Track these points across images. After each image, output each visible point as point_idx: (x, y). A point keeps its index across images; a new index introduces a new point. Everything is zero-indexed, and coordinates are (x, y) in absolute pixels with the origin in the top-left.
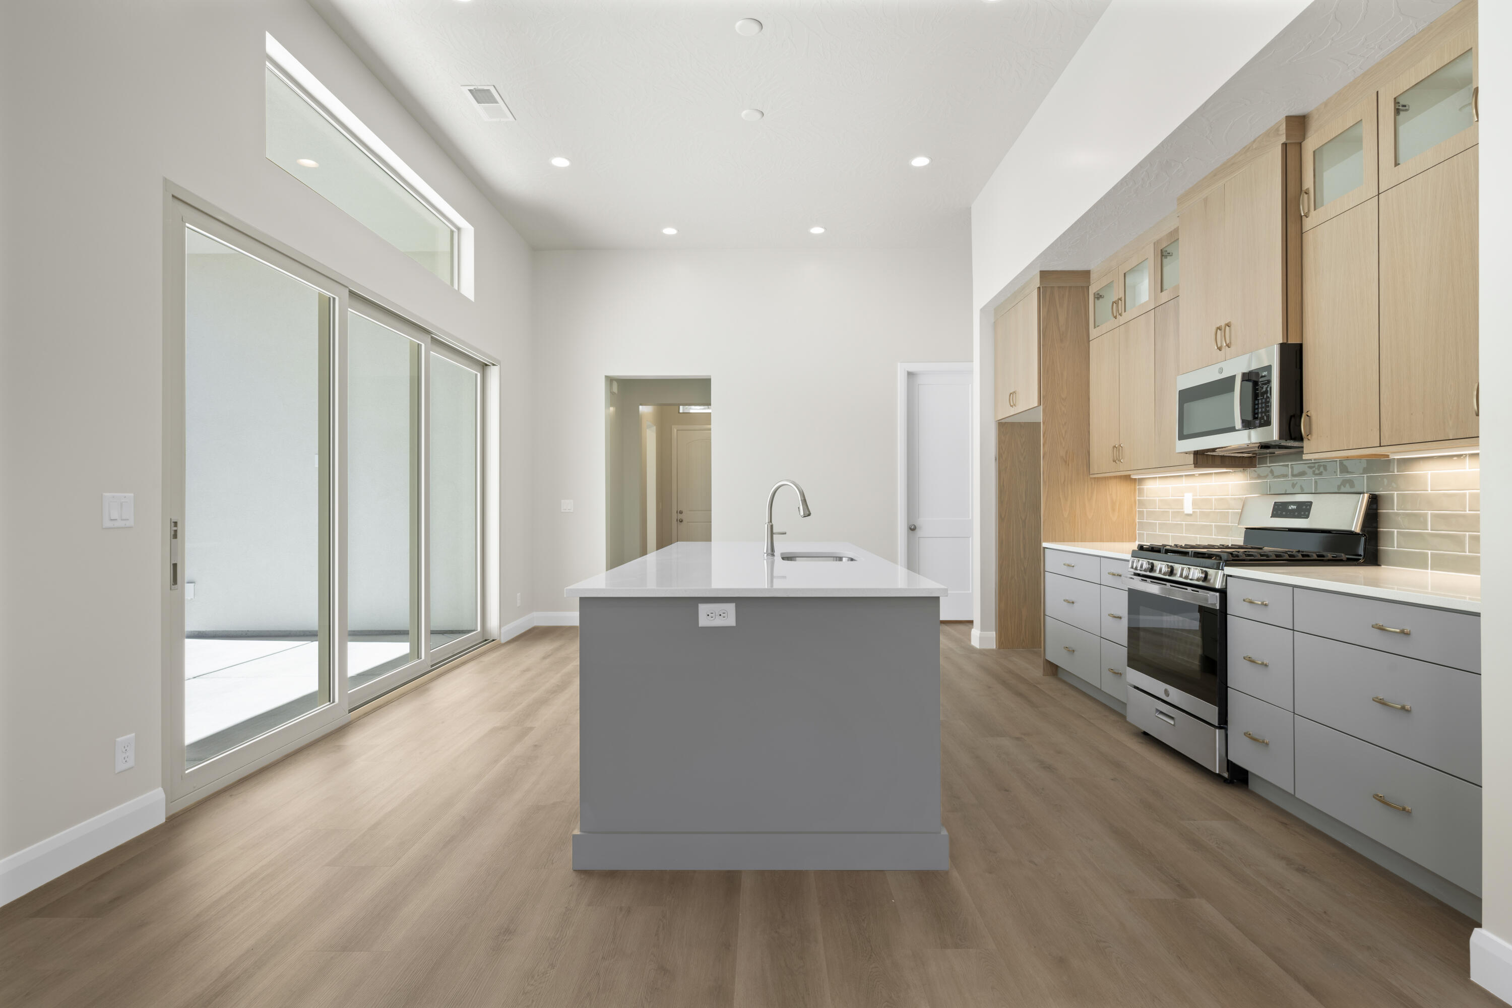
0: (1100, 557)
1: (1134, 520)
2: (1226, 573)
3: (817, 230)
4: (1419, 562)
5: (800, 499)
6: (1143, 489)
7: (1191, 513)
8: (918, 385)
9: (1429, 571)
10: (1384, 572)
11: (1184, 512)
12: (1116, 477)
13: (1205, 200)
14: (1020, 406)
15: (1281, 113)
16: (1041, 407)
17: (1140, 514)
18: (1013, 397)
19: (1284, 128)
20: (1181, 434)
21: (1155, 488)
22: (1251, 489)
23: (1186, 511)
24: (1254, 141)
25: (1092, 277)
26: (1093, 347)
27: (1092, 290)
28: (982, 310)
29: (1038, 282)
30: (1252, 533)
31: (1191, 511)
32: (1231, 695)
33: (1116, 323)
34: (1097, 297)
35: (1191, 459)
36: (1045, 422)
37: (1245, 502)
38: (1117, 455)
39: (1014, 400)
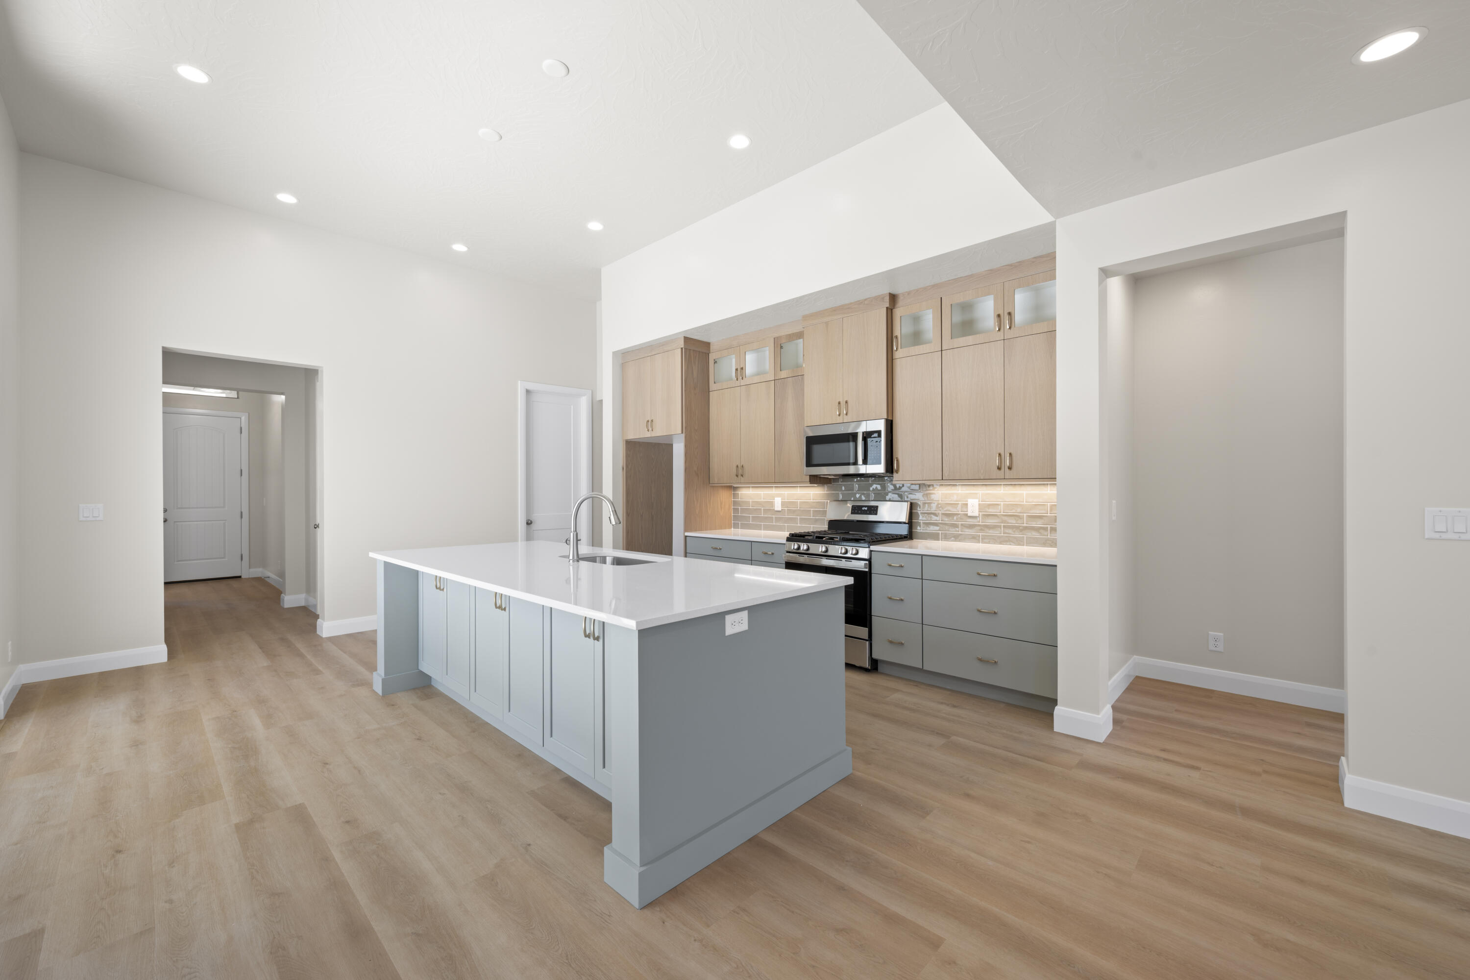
0: (751, 542)
1: (731, 514)
2: (871, 549)
3: (459, 248)
4: (935, 537)
5: (611, 510)
6: (738, 494)
7: (780, 510)
8: (533, 401)
9: (940, 541)
10: (915, 542)
11: (774, 509)
12: (722, 486)
13: (827, 323)
14: (659, 432)
15: (885, 290)
16: (683, 435)
17: (736, 510)
18: (650, 424)
19: (887, 299)
20: (809, 464)
21: (749, 494)
22: (828, 496)
23: (776, 509)
24: (866, 300)
25: (713, 348)
26: (713, 396)
27: (712, 357)
28: (614, 353)
29: (681, 344)
30: (833, 524)
31: (780, 509)
32: (875, 620)
33: (738, 384)
34: (715, 362)
35: (808, 478)
36: (686, 446)
37: (823, 505)
38: (740, 472)
39: (652, 427)
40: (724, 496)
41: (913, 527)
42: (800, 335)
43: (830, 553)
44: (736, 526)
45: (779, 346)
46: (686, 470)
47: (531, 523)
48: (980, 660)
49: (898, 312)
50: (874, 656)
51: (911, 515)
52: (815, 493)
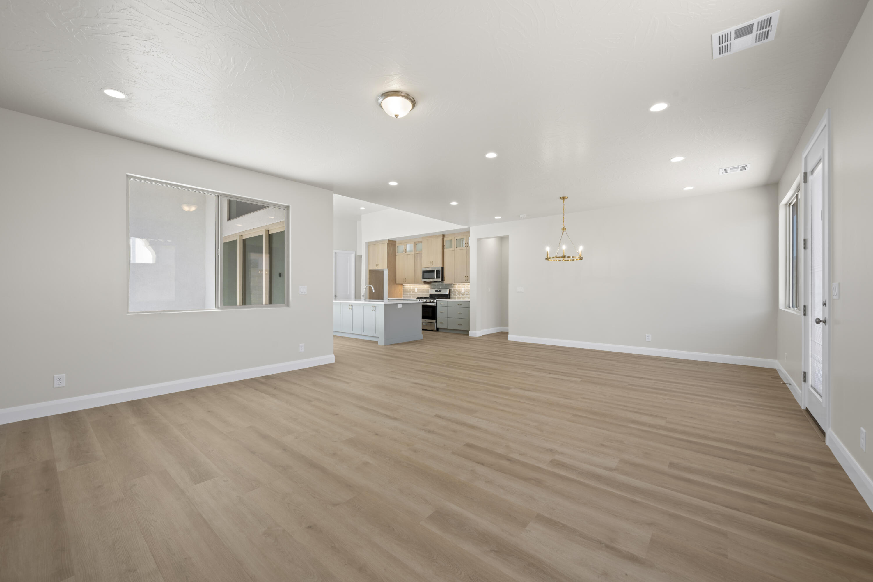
1: (402, 293)
2: (437, 300)
4: (455, 297)
6: (404, 287)
9: (457, 298)
10: (449, 299)
11: (413, 290)
12: (400, 285)
13: (428, 240)
14: (380, 268)
15: (442, 234)
16: (388, 269)
17: (404, 292)
18: (377, 265)
19: (442, 236)
20: (423, 278)
21: (408, 287)
22: (429, 287)
23: (416, 291)
24: (437, 235)
25: (397, 242)
26: (397, 257)
27: (397, 245)
28: (366, 243)
29: (387, 242)
30: (431, 295)
31: (417, 291)
32: (437, 318)
33: (404, 254)
34: (398, 247)
35: (423, 282)
36: (389, 272)
37: (428, 290)
38: (405, 280)
39: (378, 266)
40: (400, 287)
41: (450, 295)
42: (421, 242)
43: (427, 302)
44: (404, 297)
45: (416, 244)
46: (389, 280)
47: (336, 296)
48: (459, 324)
49: (445, 239)
50: (437, 327)
51: (450, 292)
52: (426, 286)
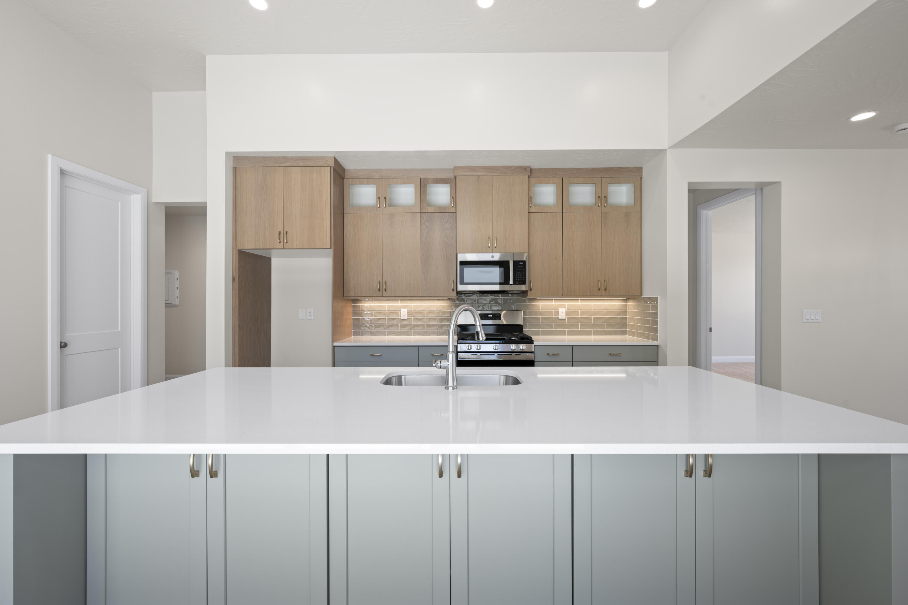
0: (418, 346)
1: (351, 324)
6: (359, 306)
7: (407, 319)
8: (71, 186)
13: (478, 177)
16: (332, 250)
17: (356, 320)
18: (283, 235)
19: (529, 170)
20: (462, 282)
21: (372, 306)
23: (402, 318)
24: (512, 166)
25: (347, 174)
26: (348, 217)
27: (347, 182)
28: (227, 154)
29: (332, 163)
33: (379, 210)
34: (351, 187)
35: (455, 293)
36: (333, 261)
39: (286, 238)
40: (349, 308)
42: (447, 181)
46: (334, 283)
49: (532, 181)
